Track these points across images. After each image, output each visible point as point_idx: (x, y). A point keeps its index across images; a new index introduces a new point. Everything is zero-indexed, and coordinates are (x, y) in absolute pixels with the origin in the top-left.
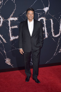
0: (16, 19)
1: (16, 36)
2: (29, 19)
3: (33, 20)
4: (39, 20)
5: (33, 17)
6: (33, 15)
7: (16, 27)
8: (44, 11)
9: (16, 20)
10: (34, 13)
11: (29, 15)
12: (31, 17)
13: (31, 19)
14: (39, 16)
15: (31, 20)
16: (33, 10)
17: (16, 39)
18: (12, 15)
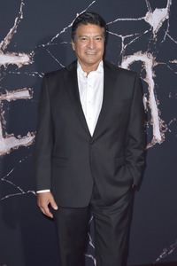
0: (24, 59)
1: (24, 135)
2: (84, 62)
3: (101, 63)
4: (125, 65)
5: (100, 53)
6: (100, 45)
7: (24, 94)
8: (148, 26)
9: (24, 66)
10: (106, 35)
11: (84, 45)
12: (91, 52)
13: (90, 59)
14: (124, 46)
15: (90, 67)
16: (102, 24)
17: (22, 147)
18: (7, 42)
